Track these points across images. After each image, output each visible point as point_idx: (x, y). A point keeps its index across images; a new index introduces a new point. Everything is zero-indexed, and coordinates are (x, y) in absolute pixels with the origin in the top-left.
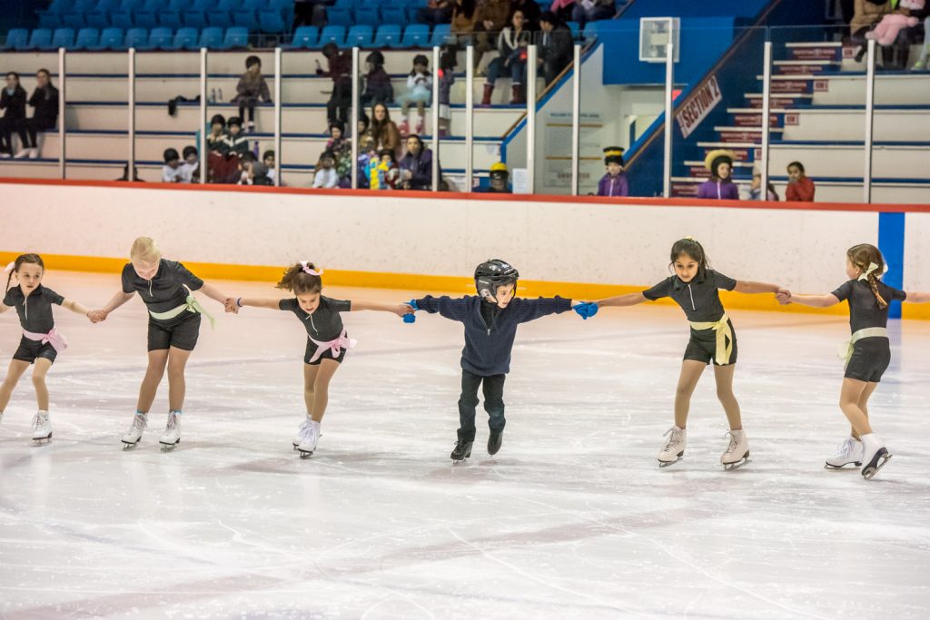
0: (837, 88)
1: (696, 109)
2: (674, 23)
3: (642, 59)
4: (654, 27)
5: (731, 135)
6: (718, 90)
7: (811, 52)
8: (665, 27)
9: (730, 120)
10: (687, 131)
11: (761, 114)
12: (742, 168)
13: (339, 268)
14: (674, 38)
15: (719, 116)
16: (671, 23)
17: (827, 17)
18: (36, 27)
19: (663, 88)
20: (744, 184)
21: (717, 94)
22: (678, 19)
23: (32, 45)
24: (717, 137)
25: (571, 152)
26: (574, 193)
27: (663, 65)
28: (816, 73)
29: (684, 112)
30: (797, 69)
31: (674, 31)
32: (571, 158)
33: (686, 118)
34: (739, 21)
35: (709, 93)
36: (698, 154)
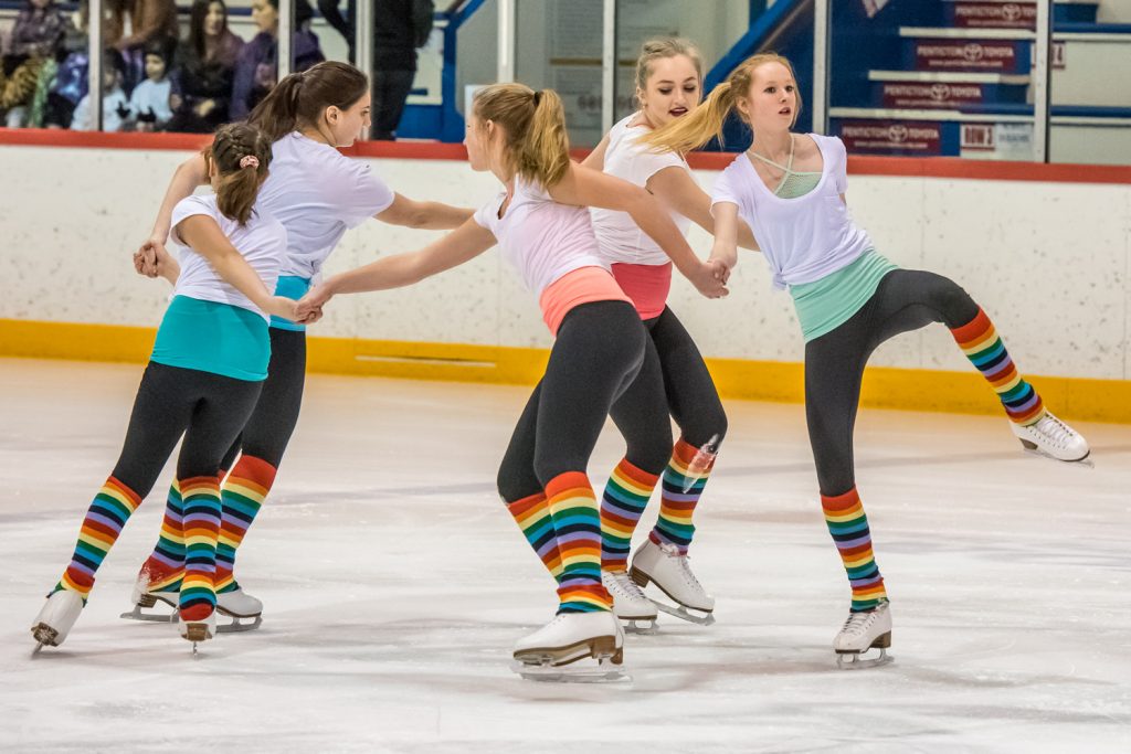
5: (979, 11)
12: (1001, 87)
13: (58, 317)
20: (1005, 124)
24: (945, 15)
25: (601, 50)
32: (600, 63)
36: (901, 55)
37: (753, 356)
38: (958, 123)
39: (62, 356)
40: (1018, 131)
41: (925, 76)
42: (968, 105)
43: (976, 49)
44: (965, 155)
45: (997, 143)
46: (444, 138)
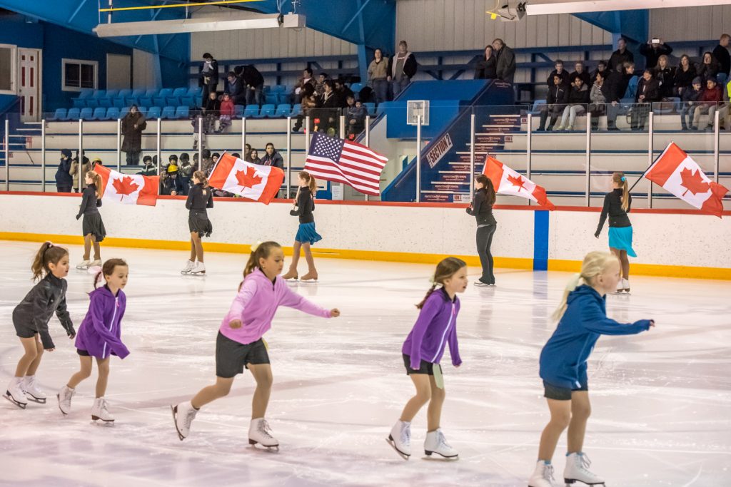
0: (517, 140)
1: (438, 152)
2: (426, 103)
3: (408, 123)
4: (415, 106)
5: (458, 167)
6: (450, 141)
7: (503, 120)
8: (421, 106)
9: (457, 158)
10: (433, 164)
11: (469, 155)
13: (235, 243)
14: (426, 111)
15: (451, 156)
16: (424, 103)
17: (516, 99)
18: (71, 107)
19: (416, 140)
20: (464, 194)
21: (450, 144)
22: (428, 101)
23: (68, 118)
24: (450, 168)
26: (366, 200)
27: (416, 127)
28: (505, 132)
29: (431, 154)
30: (496, 129)
31: (426, 108)
33: (432, 157)
34: (462, 103)
35: (445, 143)
36: (439, 178)
37: (402, 251)
38: (453, 194)
39: (236, 252)
40: (467, 196)
41: (445, 183)
42: (455, 190)
43: (457, 176)
44: (454, 202)
45: (462, 199)
46: (328, 199)
